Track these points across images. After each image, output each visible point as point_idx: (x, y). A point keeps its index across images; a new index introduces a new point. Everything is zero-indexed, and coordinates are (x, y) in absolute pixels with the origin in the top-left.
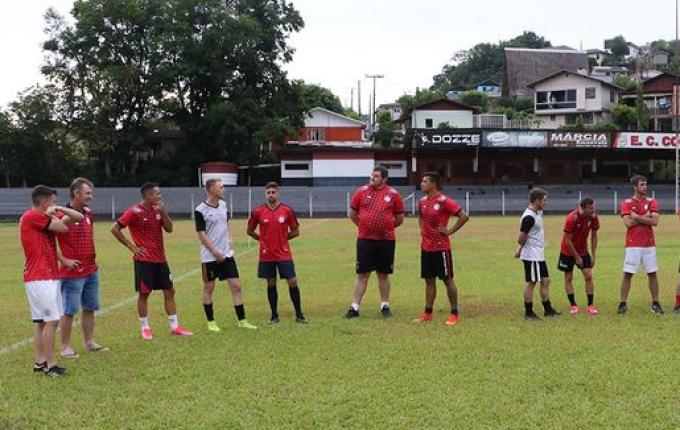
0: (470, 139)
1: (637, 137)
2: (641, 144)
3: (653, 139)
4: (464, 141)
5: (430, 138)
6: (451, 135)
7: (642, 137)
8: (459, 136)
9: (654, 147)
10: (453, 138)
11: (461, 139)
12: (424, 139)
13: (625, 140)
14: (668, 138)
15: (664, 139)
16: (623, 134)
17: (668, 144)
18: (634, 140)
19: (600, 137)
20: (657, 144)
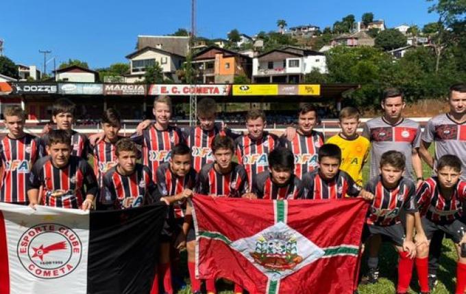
0: (50, 89)
1: (165, 88)
2: (168, 92)
3: (176, 88)
4: (46, 90)
5: (22, 88)
6: (37, 85)
7: (169, 87)
8: (42, 87)
9: (177, 94)
10: (38, 88)
11: (44, 88)
12: (18, 89)
13: (157, 90)
14: (187, 88)
15: (184, 89)
16: (156, 85)
17: (187, 92)
18: (163, 90)
19: (139, 88)
20: (179, 92)
